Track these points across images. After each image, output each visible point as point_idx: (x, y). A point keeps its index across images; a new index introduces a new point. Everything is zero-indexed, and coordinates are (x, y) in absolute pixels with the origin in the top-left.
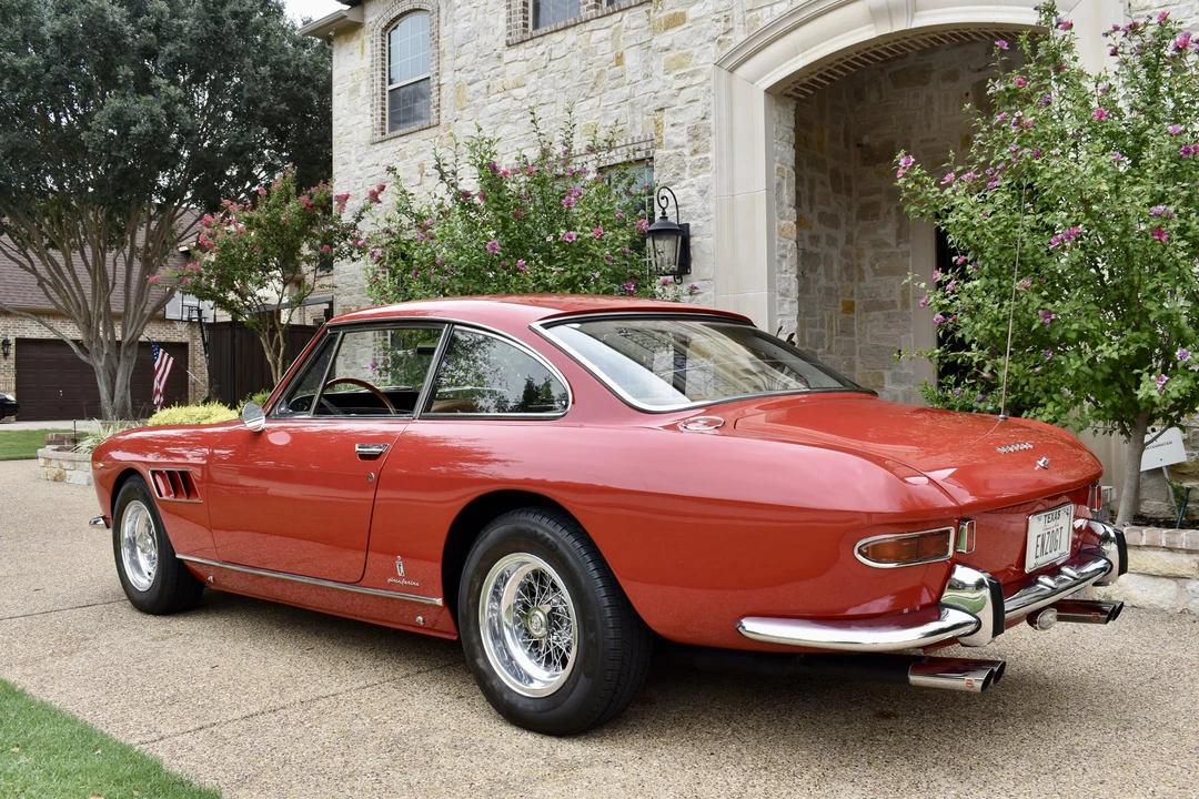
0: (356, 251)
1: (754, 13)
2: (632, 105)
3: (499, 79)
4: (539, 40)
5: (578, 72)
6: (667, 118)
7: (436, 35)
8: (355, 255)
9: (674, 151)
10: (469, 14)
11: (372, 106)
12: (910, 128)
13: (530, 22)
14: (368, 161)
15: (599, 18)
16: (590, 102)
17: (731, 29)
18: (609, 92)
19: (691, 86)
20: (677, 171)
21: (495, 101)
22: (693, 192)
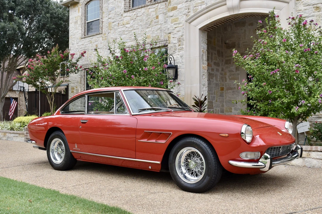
0: (76, 71)
1: (196, 8)
2: (161, 30)
3: (122, 22)
4: (134, 11)
5: (145, 20)
6: (171, 36)
7: (102, 7)
8: (76, 72)
9: (174, 45)
10: (113, 2)
11: (81, 27)
12: (240, 39)
13: (131, 5)
14: (80, 44)
15: (151, 5)
16: (149, 29)
17: (190, 12)
18: (154, 26)
19: (178, 27)
20: (174, 51)
21: (121, 28)
22: (179, 56)
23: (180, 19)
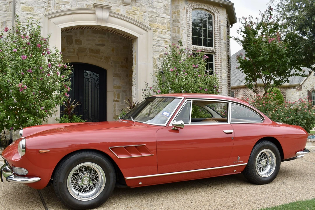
17: (50, 7)
23: (36, 10)
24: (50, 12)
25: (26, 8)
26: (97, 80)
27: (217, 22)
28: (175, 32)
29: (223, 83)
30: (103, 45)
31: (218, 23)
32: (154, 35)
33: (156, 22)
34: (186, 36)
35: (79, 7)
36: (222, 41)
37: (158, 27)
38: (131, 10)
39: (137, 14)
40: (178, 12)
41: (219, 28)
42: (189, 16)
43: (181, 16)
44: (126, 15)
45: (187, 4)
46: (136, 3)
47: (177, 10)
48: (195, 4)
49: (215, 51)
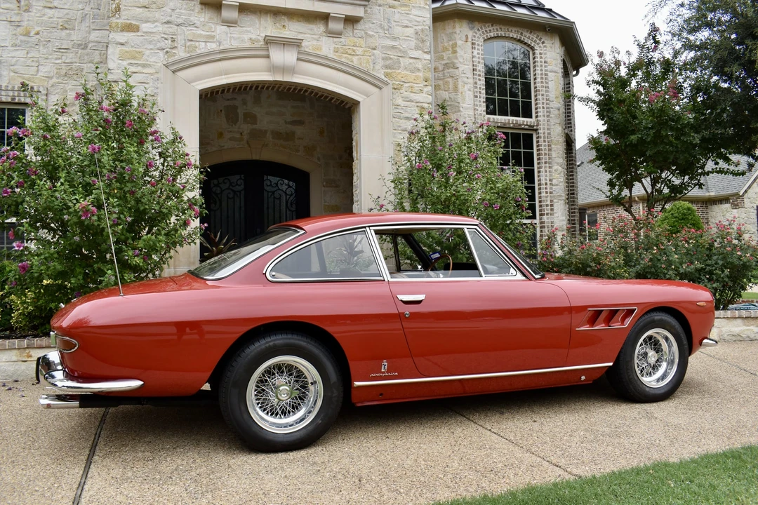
1: (193, 43)
17: (176, 47)
19: (143, 73)
23: (148, 56)
24: (176, 58)
25: (127, 52)
26: (291, 195)
27: (539, 64)
28: (449, 88)
29: (555, 194)
30: (300, 123)
31: (541, 66)
32: (395, 96)
33: (399, 67)
34: (472, 96)
35: (235, 44)
36: (551, 105)
37: (403, 80)
38: (345, 45)
39: (357, 53)
40: (455, 45)
41: (544, 76)
42: (478, 54)
43: (461, 56)
44: (335, 57)
45: (472, 28)
46: (355, 31)
47: (451, 43)
48: (491, 28)
49: (537, 126)
